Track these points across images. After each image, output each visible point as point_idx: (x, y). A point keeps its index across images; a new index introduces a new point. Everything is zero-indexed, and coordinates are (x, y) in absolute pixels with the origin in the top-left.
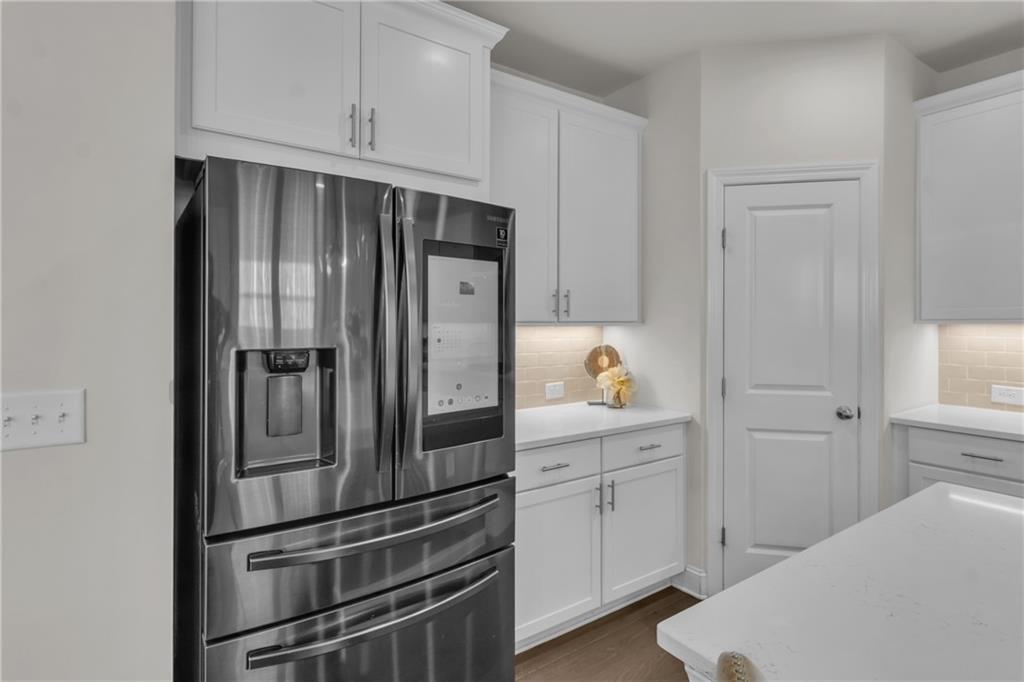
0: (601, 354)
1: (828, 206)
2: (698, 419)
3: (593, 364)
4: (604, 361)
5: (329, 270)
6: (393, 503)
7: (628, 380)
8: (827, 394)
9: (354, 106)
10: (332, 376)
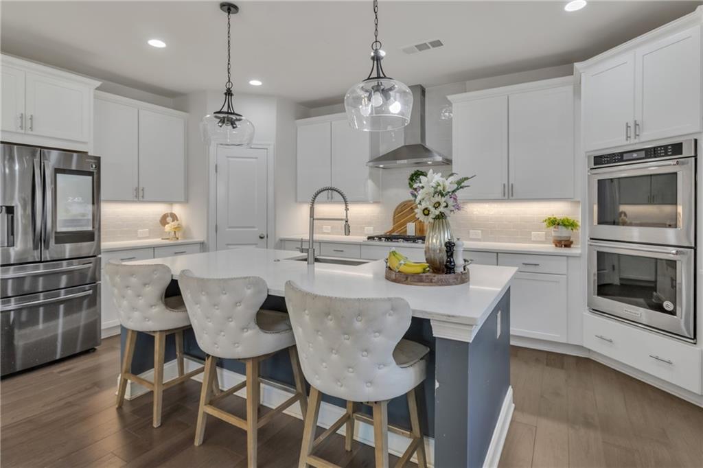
0: (168, 216)
1: (256, 158)
2: (206, 242)
3: (164, 220)
4: (169, 219)
5: (7, 171)
6: (41, 262)
7: (179, 227)
8: (256, 229)
9: (22, 115)
10: (12, 218)
